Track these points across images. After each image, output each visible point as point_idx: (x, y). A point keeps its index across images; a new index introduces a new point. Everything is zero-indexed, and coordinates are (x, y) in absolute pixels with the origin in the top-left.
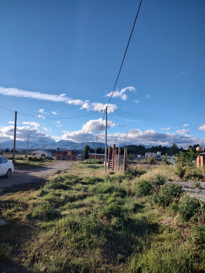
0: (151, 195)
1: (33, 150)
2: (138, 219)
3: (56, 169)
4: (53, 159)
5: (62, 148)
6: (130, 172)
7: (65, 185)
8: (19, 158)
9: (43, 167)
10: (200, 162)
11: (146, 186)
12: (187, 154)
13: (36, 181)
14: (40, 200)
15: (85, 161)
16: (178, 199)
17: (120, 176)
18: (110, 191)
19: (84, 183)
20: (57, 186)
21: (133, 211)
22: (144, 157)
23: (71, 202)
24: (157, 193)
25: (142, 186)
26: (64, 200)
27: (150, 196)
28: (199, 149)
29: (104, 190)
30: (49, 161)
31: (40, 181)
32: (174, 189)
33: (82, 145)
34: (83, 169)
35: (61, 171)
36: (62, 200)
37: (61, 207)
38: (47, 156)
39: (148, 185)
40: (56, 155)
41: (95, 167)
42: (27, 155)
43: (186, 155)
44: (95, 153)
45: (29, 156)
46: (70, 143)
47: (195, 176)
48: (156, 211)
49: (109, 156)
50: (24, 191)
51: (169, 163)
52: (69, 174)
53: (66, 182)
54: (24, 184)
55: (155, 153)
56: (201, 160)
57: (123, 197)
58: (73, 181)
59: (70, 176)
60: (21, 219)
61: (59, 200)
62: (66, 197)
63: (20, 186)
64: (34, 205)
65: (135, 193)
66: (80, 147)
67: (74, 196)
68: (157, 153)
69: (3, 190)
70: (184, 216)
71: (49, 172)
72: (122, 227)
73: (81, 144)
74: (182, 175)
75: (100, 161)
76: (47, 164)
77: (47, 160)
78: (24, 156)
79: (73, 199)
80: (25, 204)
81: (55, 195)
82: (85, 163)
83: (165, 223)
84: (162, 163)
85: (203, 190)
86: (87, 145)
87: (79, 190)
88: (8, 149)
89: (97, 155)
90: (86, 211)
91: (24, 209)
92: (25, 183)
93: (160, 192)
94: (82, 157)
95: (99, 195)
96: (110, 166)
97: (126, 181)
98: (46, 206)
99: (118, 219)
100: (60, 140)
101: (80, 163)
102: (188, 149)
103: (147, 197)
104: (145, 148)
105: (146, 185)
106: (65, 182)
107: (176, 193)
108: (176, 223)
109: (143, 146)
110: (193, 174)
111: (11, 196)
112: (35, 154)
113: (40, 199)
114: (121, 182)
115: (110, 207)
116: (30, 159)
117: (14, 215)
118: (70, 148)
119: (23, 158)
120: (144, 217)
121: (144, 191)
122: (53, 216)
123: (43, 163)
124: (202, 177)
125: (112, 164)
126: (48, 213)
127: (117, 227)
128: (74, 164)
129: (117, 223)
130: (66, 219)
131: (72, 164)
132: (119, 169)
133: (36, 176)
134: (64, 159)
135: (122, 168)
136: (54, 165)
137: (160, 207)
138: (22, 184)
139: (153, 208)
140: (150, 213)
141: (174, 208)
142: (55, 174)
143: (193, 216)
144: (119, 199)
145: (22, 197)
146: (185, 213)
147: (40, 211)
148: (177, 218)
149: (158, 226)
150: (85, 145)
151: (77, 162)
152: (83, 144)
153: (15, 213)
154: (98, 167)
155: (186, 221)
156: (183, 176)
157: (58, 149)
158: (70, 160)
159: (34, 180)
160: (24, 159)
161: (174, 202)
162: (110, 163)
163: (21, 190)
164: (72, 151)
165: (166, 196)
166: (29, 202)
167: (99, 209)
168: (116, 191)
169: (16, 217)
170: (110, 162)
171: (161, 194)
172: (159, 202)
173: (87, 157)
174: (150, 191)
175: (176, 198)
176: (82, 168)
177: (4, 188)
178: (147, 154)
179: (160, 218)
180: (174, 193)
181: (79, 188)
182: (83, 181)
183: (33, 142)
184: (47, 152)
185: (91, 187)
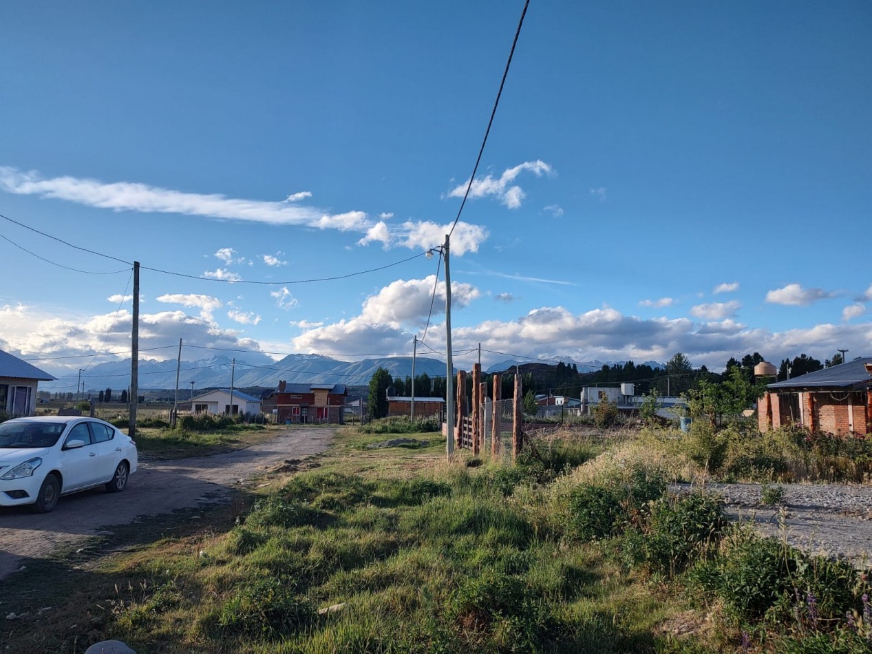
0: (616, 535)
1: (197, 393)
2: (581, 623)
3: (278, 457)
4: (266, 421)
5: (294, 382)
6: (536, 455)
7: (318, 510)
8: (149, 420)
9: (233, 450)
10: (770, 413)
11: (599, 506)
12: (727, 389)
13: (215, 500)
14: (241, 568)
15: (377, 424)
16: (713, 545)
17: (505, 472)
18: (475, 524)
19: (381, 502)
20: (291, 514)
21: (563, 593)
22: (578, 403)
23: (347, 569)
24: (639, 527)
25: (584, 504)
26: (324, 564)
27: (616, 540)
28: (766, 368)
29: (455, 525)
30: (252, 429)
31: (229, 499)
32: (698, 512)
33: (365, 368)
34: (373, 453)
35: (298, 462)
36: (314, 562)
37: (313, 588)
38: (244, 413)
39: (604, 502)
40: (275, 408)
41: (411, 444)
42: (178, 412)
43: (721, 391)
44: (409, 395)
45: (183, 413)
46: (321, 363)
47: (761, 465)
48: (640, 592)
49: (459, 406)
50: (179, 537)
51: (668, 422)
52: (326, 471)
53: (323, 501)
54: (175, 511)
55: (614, 390)
56: (773, 409)
57: (522, 544)
58: (345, 494)
59: (332, 478)
60: (181, 636)
61: (306, 562)
62: (328, 552)
63: (162, 518)
64: (223, 585)
65: (562, 528)
66: (355, 378)
67: (355, 548)
68: (620, 387)
69: (107, 536)
70: (740, 606)
71: (258, 466)
72: (531, 650)
73: (359, 366)
74: (715, 463)
75: (428, 424)
76: (245, 437)
77: (246, 425)
78: (165, 412)
79: (351, 560)
80: (189, 582)
81: (289, 546)
82: (377, 432)
83: (676, 631)
84: (639, 421)
85: (796, 512)
86: (380, 369)
87: (366, 526)
88: (109, 391)
89: (416, 403)
90: (403, 599)
91: (188, 601)
92: (179, 510)
93: (650, 524)
94: (365, 410)
95: (440, 540)
96: (465, 439)
97: (525, 489)
98: (265, 589)
99: (514, 624)
100: (286, 355)
101: (360, 431)
102: (725, 369)
103: (604, 542)
104: (579, 371)
105: (598, 502)
106: (319, 499)
107: (707, 526)
108: (717, 631)
109: (572, 366)
110: (754, 456)
111: (138, 557)
112: (205, 407)
113: (239, 564)
114: (508, 492)
115: (485, 583)
116: (189, 423)
117: (155, 621)
118: (323, 381)
119: (163, 420)
120: (602, 614)
121: (594, 523)
122: (290, 622)
123: (232, 437)
124: (785, 464)
125: (470, 430)
126: (274, 611)
127: (513, 650)
128: (338, 437)
129: (512, 637)
130: (341, 632)
131: (332, 435)
132: (497, 448)
133: (215, 481)
134: (303, 420)
135: (508, 445)
136: (271, 443)
137: (656, 576)
138: (169, 512)
139: (630, 582)
140: (621, 597)
141: (703, 580)
142: (278, 471)
143: (774, 605)
144: (509, 551)
145: (175, 558)
146: (744, 594)
147: (245, 604)
148: (718, 613)
149: (652, 644)
150: (372, 370)
151: (350, 430)
152: (368, 363)
153: (158, 617)
154: (425, 444)
155: (751, 624)
156: (721, 465)
157: (283, 384)
158: (323, 422)
159: (208, 496)
160: (167, 425)
161: (703, 557)
162: (465, 429)
163: (168, 534)
164: (330, 390)
165: (673, 538)
166: (202, 573)
167: (445, 591)
168: (497, 526)
169: (164, 629)
170: (466, 425)
171: (654, 532)
172: (649, 559)
173: (381, 409)
174: (614, 520)
175: (706, 545)
176: (369, 449)
177: (108, 528)
178: (586, 393)
179: (656, 616)
180: (699, 526)
181: (369, 520)
182: (378, 493)
183: (196, 363)
184: (242, 398)
185: (409, 515)
